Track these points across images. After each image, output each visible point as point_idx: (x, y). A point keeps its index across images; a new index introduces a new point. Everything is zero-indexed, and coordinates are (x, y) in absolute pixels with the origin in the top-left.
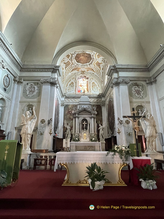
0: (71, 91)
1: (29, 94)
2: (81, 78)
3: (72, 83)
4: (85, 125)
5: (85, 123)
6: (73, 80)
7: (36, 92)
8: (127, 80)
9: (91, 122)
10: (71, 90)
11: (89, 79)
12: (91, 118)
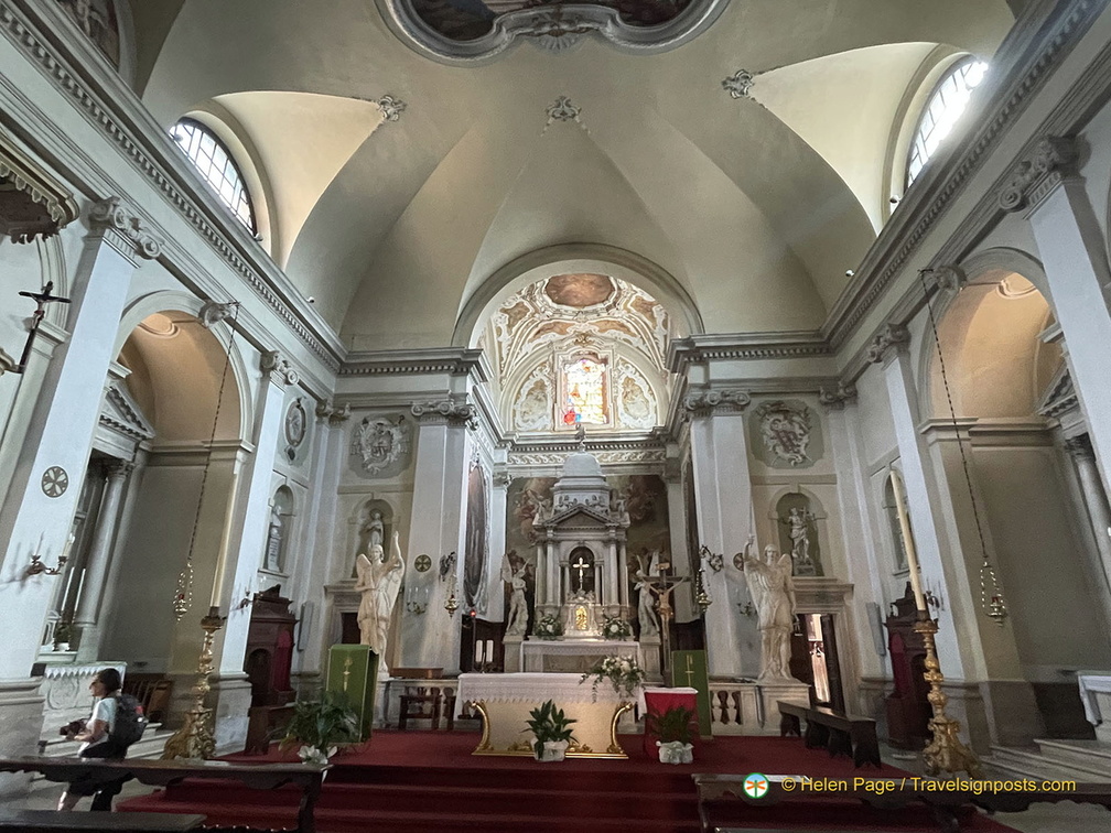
0: (533, 421)
1: (371, 461)
2: (575, 362)
3: (541, 386)
4: (581, 574)
5: (581, 564)
6: (541, 370)
7: (395, 453)
8: (740, 394)
9: (606, 560)
10: (535, 417)
11: (610, 366)
12: (606, 543)
